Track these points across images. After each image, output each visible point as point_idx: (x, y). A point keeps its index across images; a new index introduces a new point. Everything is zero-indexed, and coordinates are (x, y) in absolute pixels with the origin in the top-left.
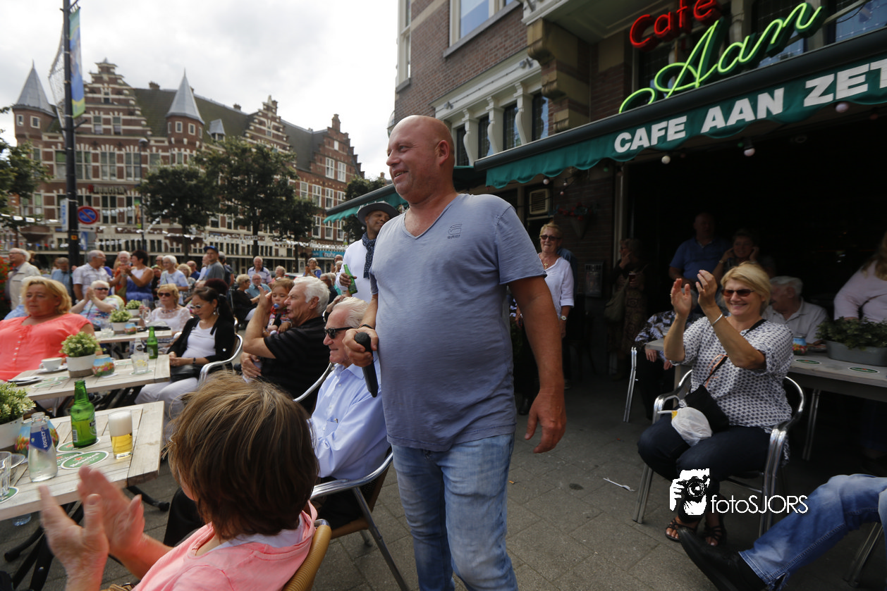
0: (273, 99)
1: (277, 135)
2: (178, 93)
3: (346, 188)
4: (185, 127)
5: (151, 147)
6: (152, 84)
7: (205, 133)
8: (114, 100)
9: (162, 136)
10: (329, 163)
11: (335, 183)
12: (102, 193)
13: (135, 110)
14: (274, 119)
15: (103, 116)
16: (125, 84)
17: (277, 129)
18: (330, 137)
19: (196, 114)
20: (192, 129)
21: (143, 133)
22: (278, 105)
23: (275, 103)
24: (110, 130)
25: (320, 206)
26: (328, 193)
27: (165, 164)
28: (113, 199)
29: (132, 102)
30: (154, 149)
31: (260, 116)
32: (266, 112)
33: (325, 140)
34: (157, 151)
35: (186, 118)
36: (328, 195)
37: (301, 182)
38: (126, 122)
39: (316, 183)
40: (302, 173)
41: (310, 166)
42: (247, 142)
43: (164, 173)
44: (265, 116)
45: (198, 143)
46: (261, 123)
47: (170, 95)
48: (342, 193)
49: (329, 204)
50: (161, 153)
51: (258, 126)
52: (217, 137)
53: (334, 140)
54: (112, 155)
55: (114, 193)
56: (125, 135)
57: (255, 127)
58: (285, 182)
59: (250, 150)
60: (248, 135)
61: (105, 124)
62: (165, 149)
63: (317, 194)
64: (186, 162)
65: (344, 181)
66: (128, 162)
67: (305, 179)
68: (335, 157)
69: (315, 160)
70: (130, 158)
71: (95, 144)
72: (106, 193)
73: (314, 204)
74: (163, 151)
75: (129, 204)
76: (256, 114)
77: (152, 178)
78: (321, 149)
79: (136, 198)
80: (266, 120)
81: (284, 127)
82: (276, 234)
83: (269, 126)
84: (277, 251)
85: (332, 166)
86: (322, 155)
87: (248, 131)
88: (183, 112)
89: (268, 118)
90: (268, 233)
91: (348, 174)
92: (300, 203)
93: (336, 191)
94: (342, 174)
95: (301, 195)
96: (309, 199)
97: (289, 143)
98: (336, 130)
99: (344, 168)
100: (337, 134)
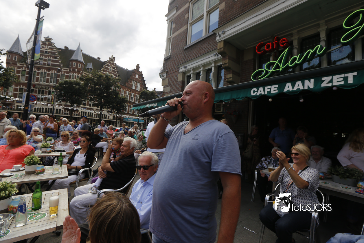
0: (114, 56)
1: (114, 70)
2: (76, 51)
3: (139, 93)
4: (77, 65)
5: (62, 72)
6: (65, 47)
7: (84, 67)
8: (49, 52)
9: (67, 68)
11: (135, 91)
12: (39, 88)
13: (57, 56)
14: (113, 64)
15: (44, 58)
16: (55, 46)
17: (114, 68)
19: (82, 60)
20: (80, 66)
21: (59, 66)
22: (115, 59)
23: (114, 58)
24: (46, 63)
25: (129, 100)
26: (132, 95)
27: (67, 79)
28: (43, 91)
29: (57, 53)
30: (63, 72)
31: (108, 63)
32: (110, 61)
33: (133, 74)
34: (64, 73)
35: (77, 61)
36: (132, 96)
37: (121, 90)
38: (53, 61)
39: (127, 90)
40: (122, 86)
41: (126, 83)
42: (101, 72)
43: (66, 82)
44: (110, 63)
45: (81, 71)
46: (108, 65)
47: (72, 52)
48: (138, 96)
49: (132, 100)
50: (66, 74)
51: (106, 66)
52: (89, 69)
53: (136, 74)
54: (45, 73)
55: (44, 89)
56: (51, 66)
57: (105, 67)
58: (115, 90)
59: (103, 76)
60: (102, 70)
61: (44, 61)
62: (67, 73)
63: (127, 95)
64: (75, 79)
65: (139, 90)
66: (51, 77)
67: (123, 89)
68: (136, 81)
69: (128, 81)
70: (53, 75)
71: (39, 68)
72: (40, 88)
73: (126, 99)
75: (49, 94)
76: (106, 62)
77: (61, 84)
78: (131, 77)
79: (53, 91)
80: (110, 64)
81: (117, 67)
82: (109, 110)
83: (111, 67)
84: (109, 117)
85: (134, 84)
86: (131, 79)
87: (102, 68)
88: (77, 59)
89: (111, 64)
90: (106, 110)
91: (141, 88)
92: (120, 98)
93: (135, 94)
94: (138, 87)
95: (121, 95)
96: (124, 97)
97: (118, 74)
98: (137, 70)
99: (139, 85)
100: (138, 72)
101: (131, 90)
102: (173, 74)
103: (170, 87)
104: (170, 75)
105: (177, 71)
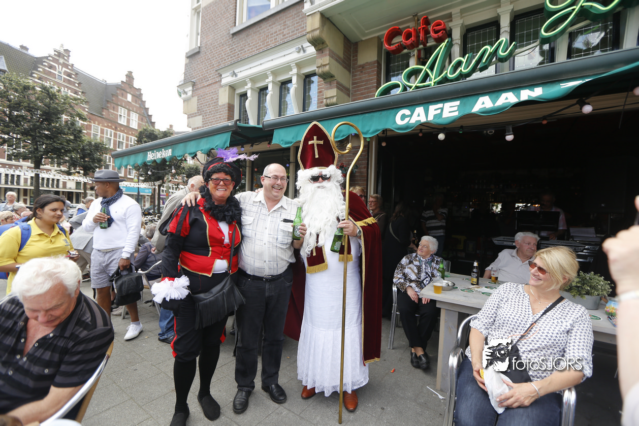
1: (69, 80)
3: (137, 134)
11: (127, 129)
14: (65, 65)
17: (69, 75)
18: (124, 90)
22: (71, 54)
23: (67, 51)
25: (112, 147)
26: (120, 136)
31: (50, 60)
32: (57, 58)
33: (118, 92)
36: (119, 139)
37: (93, 124)
39: (108, 127)
40: (94, 117)
41: (103, 112)
44: (56, 61)
46: (51, 67)
48: (134, 139)
49: (120, 146)
51: (47, 69)
53: (127, 92)
57: (44, 70)
58: (73, 124)
59: (34, 88)
60: (35, 75)
63: (109, 136)
65: (136, 128)
67: (97, 122)
68: (127, 107)
69: (108, 107)
73: (106, 145)
76: (46, 58)
78: (114, 99)
80: (57, 65)
81: (77, 74)
82: (63, 168)
83: (60, 71)
84: (65, 184)
85: (125, 114)
86: (114, 103)
87: (35, 72)
89: (59, 64)
90: (56, 168)
91: (141, 122)
92: (90, 143)
93: (127, 136)
94: (134, 122)
95: (92, 137)
96: (100, 140)
97: (81, 89)
98: (129, 85)
99: (136, 117)
100: (130, 88)
101: (116, 126)
102: (208, 88)
103: (201, 117)
104: (201, 90)
105: (216, 82)
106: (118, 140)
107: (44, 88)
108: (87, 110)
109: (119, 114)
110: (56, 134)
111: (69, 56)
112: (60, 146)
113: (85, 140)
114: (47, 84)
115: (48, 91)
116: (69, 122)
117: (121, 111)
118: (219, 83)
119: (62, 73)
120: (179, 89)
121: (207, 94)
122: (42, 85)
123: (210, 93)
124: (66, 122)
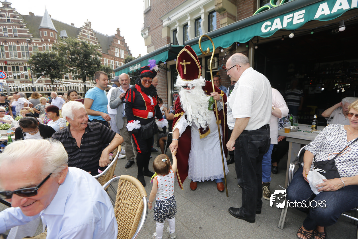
1: (92, 37)
2: (43, 18)
4: (49, 33)
5: (33, 43)
6: (30, 13)
7: (58, 36)
8: (12, 20)
9: (38, 38)
10: (117, 50)
11: (119, 59)
12: (12, 65)
14: (90, 30)
15: (8, 28)
16: (17, 13)
18: (116, 39)
19: (53, 27)
20: (52, 35)
21: (28, 37)
23: (90, 22)
24: (12, 35)
25: (114, 69)
26: (117, 63)
27: (40, 51)
29: (21, 22)
30: (35, 44)
31: (83, 29)
32: (86, 27)
33: (114, 40)
35: (48, 29)
37: (104, 59)
39: (111, 59)
40: (105, 55)
41: (108, 51)
42: (78, 40)
43: (39, 55)
45: (55, 41)
46: (84, 32)
47: (40, 18)
48: (123, 63)
52: (64, 38)
53: (118, 40)
54: (14, 46)
55: (18, 65)
56: (19, 37)
57: (82, 34)
58: (96, 59)
59: (79, 44)
60: (78, 37)
61: (9, 32)
62: (40, 44)
63: (112, 64)
64: (50, 50)
65: (124, 58)
66: (23, 50)
67: (106, 57)
68: (119, 47)
69: (110, 49)
70: (23, 48)
72: (14, 65)
73: (111, 68)
74: (39, 45)
75: (25, 70)
77: (34, 58)
78: (112, 44)
79: (28, 67)
80: (86, 31)
81: (95, 34)
85: (118, 51)
86: (113, 46)
87: (78, 35)
88: (47, 26)
89: (87, 29)
91: (125, 55)
92: (104, 68)
93: (120, 62)
94: (122, 55)
95: (105, 65)
96: (109, 66)
97: (98, 41)
98: (118, 35)
99: (123, 52)
100: (119, 37)
101: (115, 58)
102: (156, 29)
103: (153, 46)
104: (153, 31)
105: (160, 25)
106: (116, 65)
107: (83, 43)
108: (101, 51)
109: (115, 51)
110: (90, 64)
111: (91, 25)
112: (92, 71)
113: (102, 66)
114: (84, 41)
115: (84, 44)
116: (95, 58)
117: (116, 50)
118: (161, 26)
119: (89, 34)
120: (142, 33)
121: (156, 33)
122: (82, 41)
123: (157, 32)
124: (93, 58)
